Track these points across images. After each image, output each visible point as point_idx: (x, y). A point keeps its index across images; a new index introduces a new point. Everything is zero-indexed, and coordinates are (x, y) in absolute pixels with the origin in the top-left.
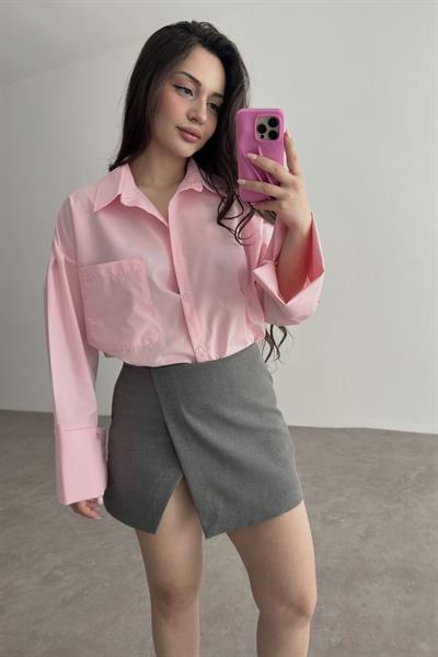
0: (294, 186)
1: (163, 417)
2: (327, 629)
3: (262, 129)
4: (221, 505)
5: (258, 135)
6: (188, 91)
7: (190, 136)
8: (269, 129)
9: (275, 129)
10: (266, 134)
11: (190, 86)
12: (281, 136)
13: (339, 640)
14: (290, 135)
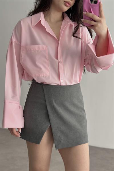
0: (100, 21)
1: (46, 103)
4: (62, 137)
5: (90, 2)
7: (68, 4)
10: (93, 2)
12: (98, 3)
14: (101, 3)
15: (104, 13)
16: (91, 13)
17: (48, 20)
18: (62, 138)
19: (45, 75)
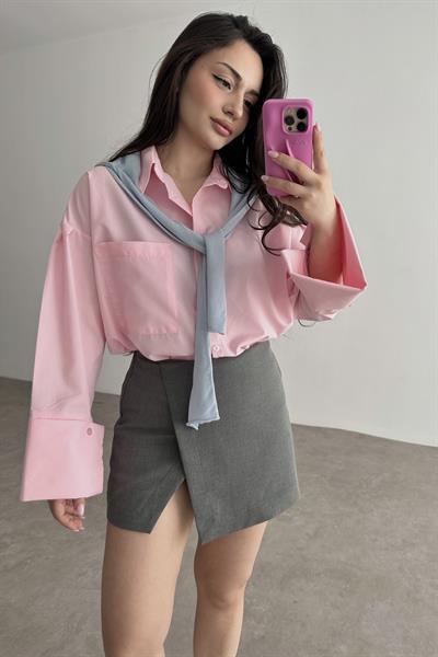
0: (318, 185)
2: (253, 622)
3: (289, 120)
4: (219, 508)
5: (285, 127)
6: (227, 84)
7: (222, 129)
8: (297, 120)
9: (304, 121)
10: (294, 127)
11: (230, 79)
12: (310, 129)
13: (262, 634)
14: (319, 128)
15: (326, 162)
16: (288, 154)
17: (174, 171)
18: (218, 511)
19: (164, 331)
